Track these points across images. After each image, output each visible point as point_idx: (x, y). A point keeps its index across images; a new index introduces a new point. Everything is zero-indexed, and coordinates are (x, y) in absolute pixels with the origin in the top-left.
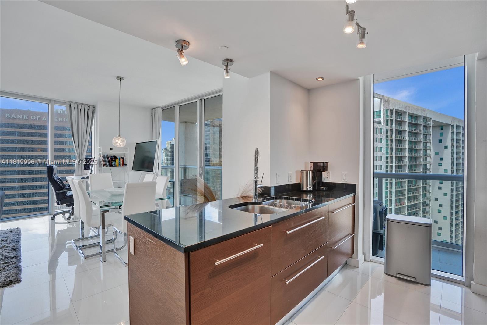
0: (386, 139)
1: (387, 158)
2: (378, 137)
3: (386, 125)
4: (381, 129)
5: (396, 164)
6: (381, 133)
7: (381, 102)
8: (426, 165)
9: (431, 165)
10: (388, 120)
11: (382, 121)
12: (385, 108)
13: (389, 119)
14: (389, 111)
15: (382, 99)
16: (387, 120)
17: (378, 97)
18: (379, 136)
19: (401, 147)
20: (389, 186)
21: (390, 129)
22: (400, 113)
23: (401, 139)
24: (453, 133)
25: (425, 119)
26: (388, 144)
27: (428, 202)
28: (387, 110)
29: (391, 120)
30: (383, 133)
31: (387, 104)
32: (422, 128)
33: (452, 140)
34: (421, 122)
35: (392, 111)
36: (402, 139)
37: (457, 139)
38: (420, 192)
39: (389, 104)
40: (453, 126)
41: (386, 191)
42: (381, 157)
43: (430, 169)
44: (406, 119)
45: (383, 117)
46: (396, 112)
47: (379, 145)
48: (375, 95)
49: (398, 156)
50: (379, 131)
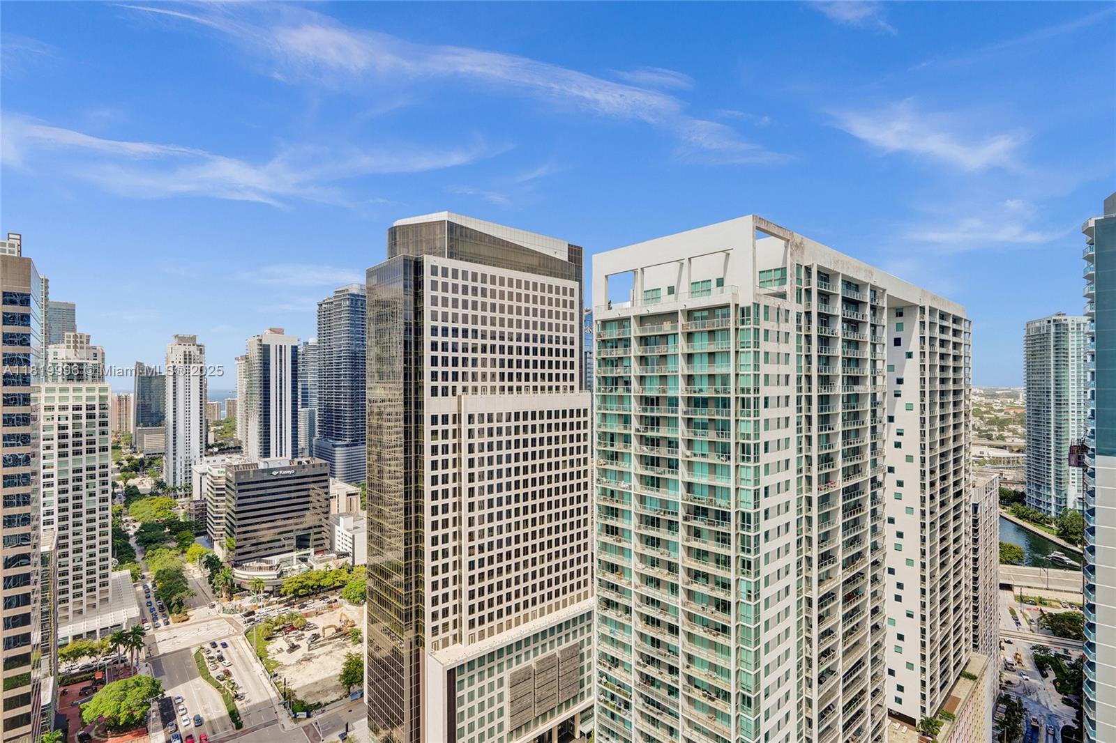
0: (798, 335)
1: (799, 379)
2: (780, 330)
3: (797, 302)
4: (787, 311)
5: (820, 394)
6: (787, 320)
7: (786, 247)
8: (875, 394)
9: (884, 394)
10: (801, 290)
11: (788, 292)
12: (796, 263)
13: (804, 287)
14: (803, 268)
15: (788, 240)
16: (798, 292)
17: (781, 235)
18: (784, 327)
19: (827, 354)
20: (803, 445)
21: (806, 312)
22: (825, 275)
23: (827, 335)
24: (923, 323)
25: (874, 290)
26: (801, 347)
27: (880, 478)
28: (799, 266)
29: (808, 291)
30: (792, 320)
31: (799, 252)
32: (868, 311)
33: (923, 338)
34: (867, 296)
35: (810, 270)
36: (831, 335)
37: (930, 337)
38: (865, 457)
39: (803, 252)
40: (923, 309)
41: (798, 458)
42: (787, 377)
43: (882, 403)
44: (838, 289)
45: (791, 284)
46: (818, 272)
47: (783, 348)
48: (775, 231)
49: (823, 374)
50: (782, 318)
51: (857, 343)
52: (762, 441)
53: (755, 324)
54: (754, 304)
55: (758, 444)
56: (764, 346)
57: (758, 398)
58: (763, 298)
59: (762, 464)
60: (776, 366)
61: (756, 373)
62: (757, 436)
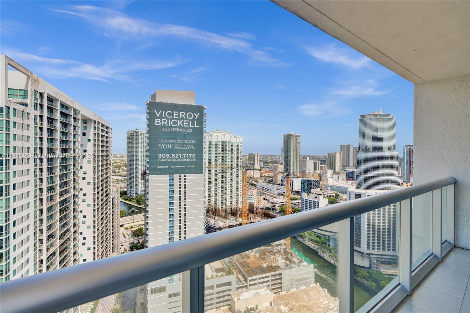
0: (35, 127)
1: (35, 150)
2: (24, 123)
3: (35, 110)
4: (28, 114)
6: (28, 118)
7: (28, 80)
11: (29, 103)
12: (34, 89)
13: (39, 102)
14: (38, 93)
15: (29, 76)
16: (36, 104)
17: (25, 72)
18: (26, 122)
19: (52, 138)
20: (38, 183)
21: (40, 116)
22: (51, 99)
23: (52, 128)
24: (95, 128)
25: (75, 111)
26: (37, 133)
27: (77, 194)
28: (36, 92)
29: (41, 106)
30: (31, 118)
31: (36, 84)
32: (72, 120)
33: (95, 134)
34: (72, 113)
35: (43, 94)
36: (54, 129)
37: (98, 134)
38: (70, 185)
39: (38, 85)
40: (95, 122)
41: (35, 190)
42: (28, 148)
43: (78, 160)
44: (58, 107)
45: (31, 100)
46: (47, 97)
47: (26, 133)
48: (21, 69)
49: (50, 147)
50: (25, 116)
51: (67, 133)
52: (11, 184)
53: (6, 117)
54: (6, 106)
55: (9, 186)
56: (12, 131)
57: (9, 160)
58: (12, 104)
59: (11, 196)
60: (21, 142)
61: (7, 145)
62: (7, 181)
